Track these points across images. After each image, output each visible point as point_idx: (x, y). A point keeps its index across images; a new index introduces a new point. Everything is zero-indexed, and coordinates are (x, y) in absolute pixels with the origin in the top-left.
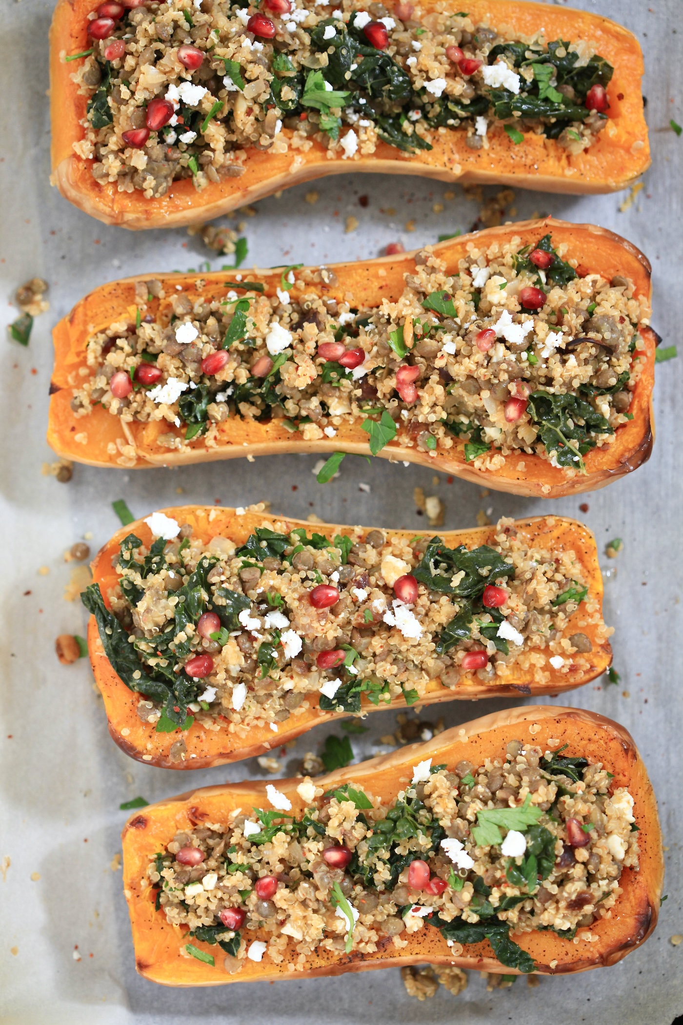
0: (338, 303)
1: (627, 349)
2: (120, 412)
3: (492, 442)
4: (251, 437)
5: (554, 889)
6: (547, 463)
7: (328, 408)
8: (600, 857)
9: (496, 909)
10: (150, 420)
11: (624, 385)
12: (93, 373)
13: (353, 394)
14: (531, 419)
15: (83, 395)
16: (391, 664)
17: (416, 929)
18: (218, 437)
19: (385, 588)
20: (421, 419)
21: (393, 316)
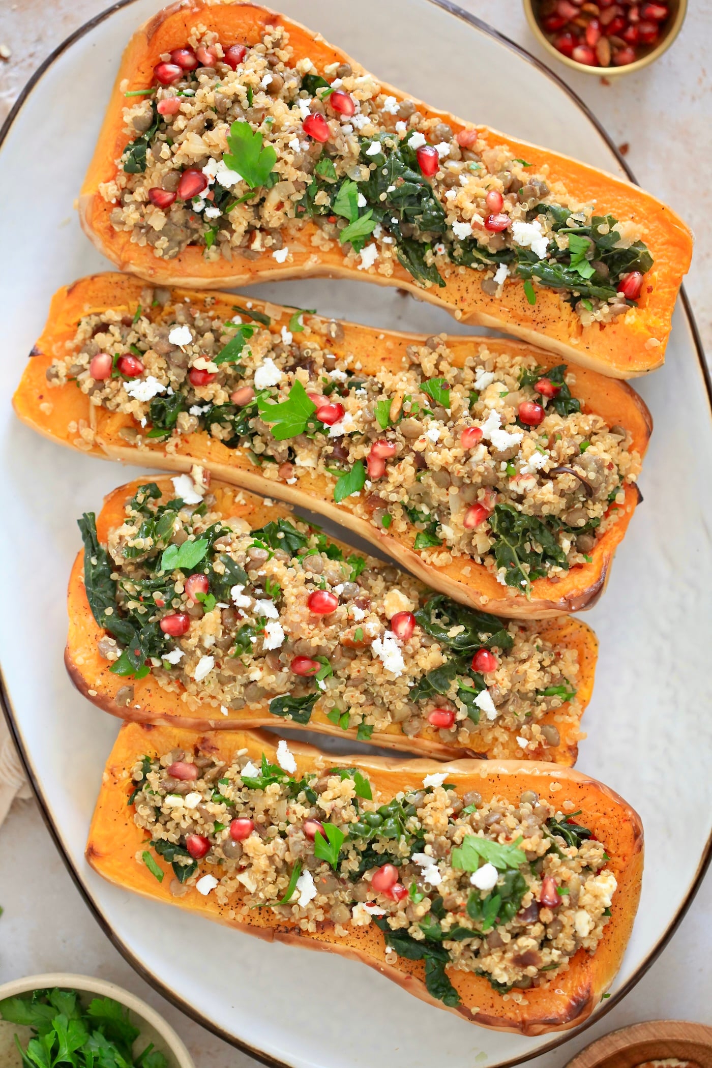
0: (337, 360)
1: (606, 497)
2: (91, 392)
3: (445, 540)
4: (212, 456)
5: (506, 938)
6: (493, 577)
7: (295, 456)
8: (563, 926)
9: (444, 935)
10: (118, 410)
11: (591, 529)
12: (78, 350)
13: (324, 450)
14: (490, 530)
15: (61, 367)
16: (361, 693)
17: (360, 924)
18: (180, 446)
19: (383, 617)
20: (382, 495)
21: (387, 386)
